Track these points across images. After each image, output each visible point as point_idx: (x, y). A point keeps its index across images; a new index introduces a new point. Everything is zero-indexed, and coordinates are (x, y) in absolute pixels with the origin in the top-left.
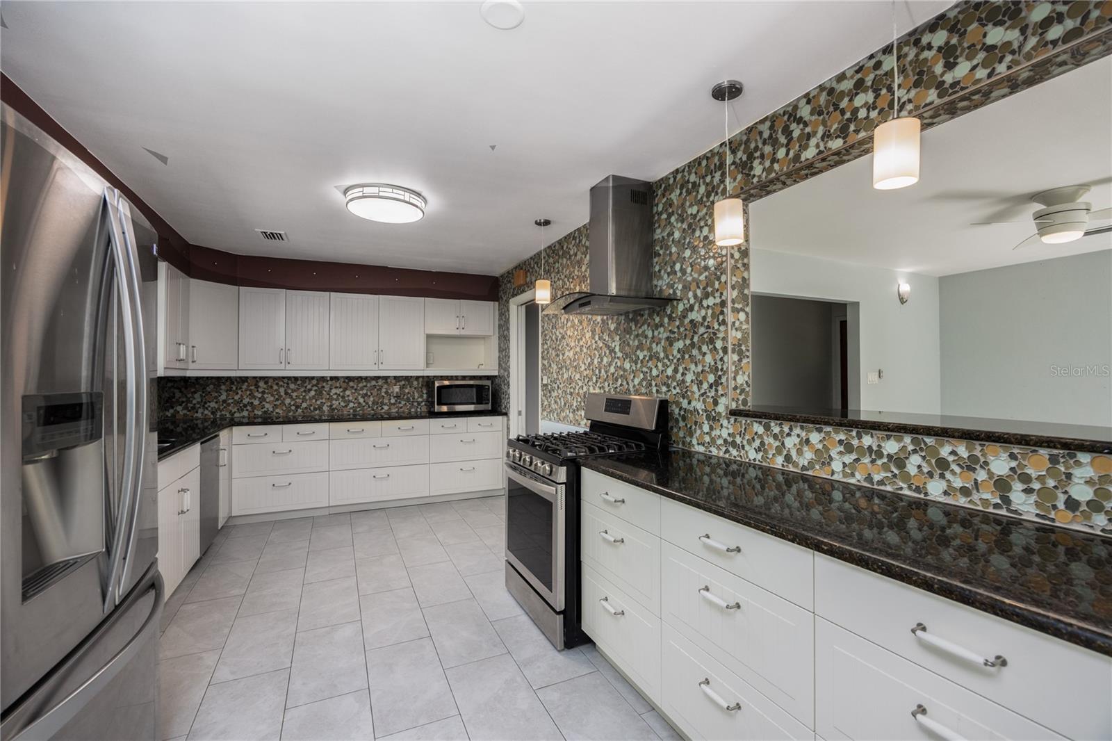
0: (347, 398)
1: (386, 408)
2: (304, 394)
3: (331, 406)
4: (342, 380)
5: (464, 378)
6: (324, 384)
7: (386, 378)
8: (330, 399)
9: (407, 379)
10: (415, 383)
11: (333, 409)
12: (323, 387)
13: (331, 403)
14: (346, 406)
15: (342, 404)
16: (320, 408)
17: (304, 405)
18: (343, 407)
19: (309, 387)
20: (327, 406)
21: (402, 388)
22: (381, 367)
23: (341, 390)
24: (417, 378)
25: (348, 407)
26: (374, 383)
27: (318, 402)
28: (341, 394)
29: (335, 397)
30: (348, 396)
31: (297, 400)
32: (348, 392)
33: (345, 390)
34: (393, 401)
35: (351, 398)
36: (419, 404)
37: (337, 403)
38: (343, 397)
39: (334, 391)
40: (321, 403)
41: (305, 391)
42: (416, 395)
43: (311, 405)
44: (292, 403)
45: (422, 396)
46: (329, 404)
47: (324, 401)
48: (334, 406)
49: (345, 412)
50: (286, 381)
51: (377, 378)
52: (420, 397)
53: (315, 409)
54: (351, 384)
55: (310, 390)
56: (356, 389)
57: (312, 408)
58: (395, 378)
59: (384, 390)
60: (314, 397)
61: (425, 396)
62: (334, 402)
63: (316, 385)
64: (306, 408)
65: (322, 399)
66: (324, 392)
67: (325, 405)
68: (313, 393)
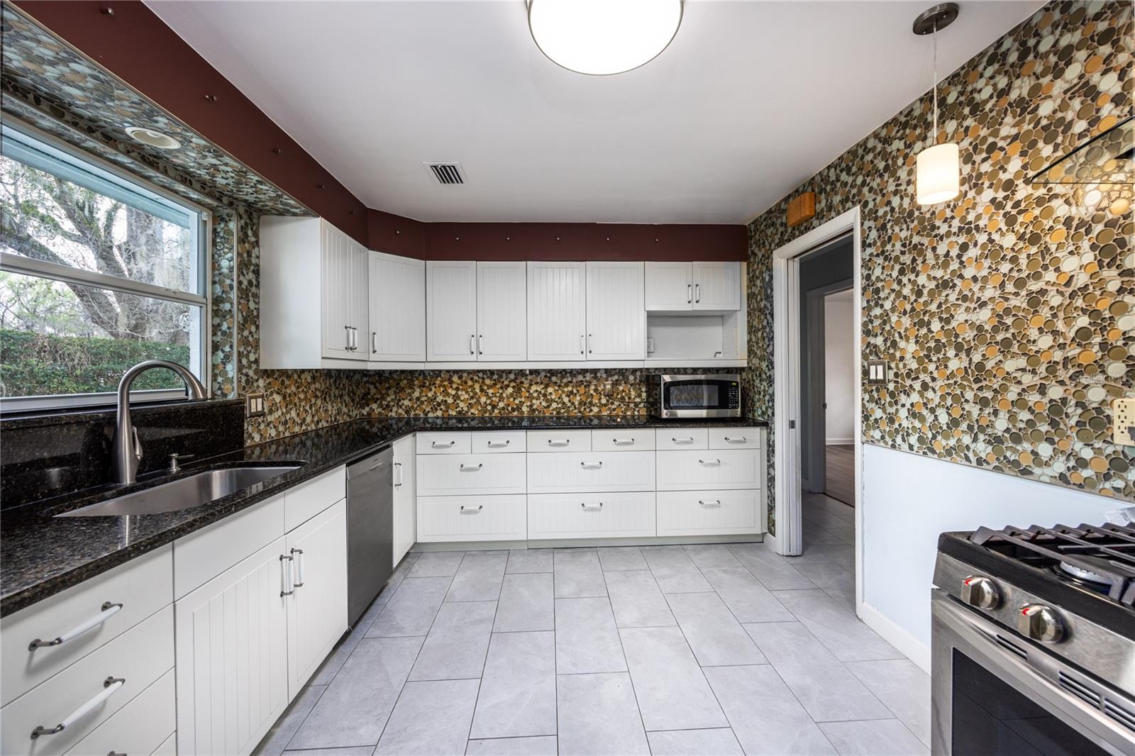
0: (549, 397)
1: (595, 409)
2: (501, 391)
3: (531, 406)
4: (543, 374)
5: (695, 371)
6: (523, 379)
7: (594, 372)
8: (530, 397)
9: (622, 372)
10: (631, 378)
11: (534, 411)
12: (522, 383)
13: (531, 402)
14: (548, 407)
15: (544, 404)
16: (519, 408)
17: (501, 405)
18: (545, 408)
19: (506, 383)
20: (527, 406)
21: (615, 384)
22: (590, 357)
23: (542, 386)
24: (634, 371)
25: (551, 408)
26: (580, 378)
27: (517, 402)
28: (543, 392)
29: (535, 395)
30: (551, 393)
31: (494, 399)
32: (550, 390)
33: (547, 386)
34: (604, 401)
35: (553, 397)
36: (636, 405)
37: (538, 402)
38: (545, 395)
39: (534, 388)
40: (520, 402)
41: (502, 388)
42: (633, 393)
43: (509, 405)
44: (488, 402)
45: (639, 396)
46: (529, 404)
47: (523, 400)
48: (535, 407)
49: (547, 415)
50: (481, 375)
51: (584, 372)
52: (637, 396)
53: (513, 410)
54: (554, 379)
55: (508, 386)
56: (559, 386)
57: (510, 408)
58: (606, 371)
59: (593, 387)
60: (511, 395)
61: (644, 395)
62: (534, 401)
63: (513, 381)
64: (503, 408)
65: (521, 397)
66: (523, 390)
67: (525, 405)
68: (510, 390)
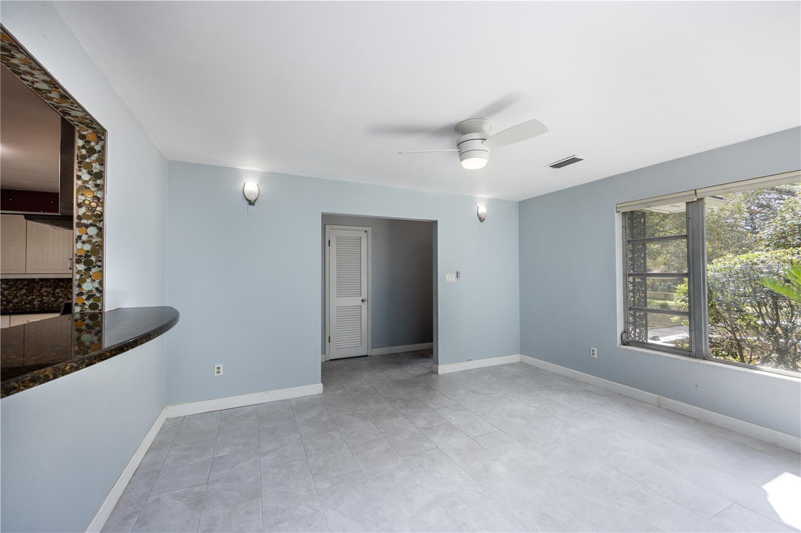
0: (57, 295)
2: (15, 292)
3: (41, 301)
4: (53, 281)
6: (35, 284)
8: (41, 295)
11: (44, 303)
12: (35, 286)
13: (42, 298)
14: (56, 301)
15: (52, 299)
16: (31, 302)
17: (16, 300)
18: (53, 301)
19: (20, 286)
20: (38, 301)
23: (51, 289)
25: (58, 302)
27: (29, 298)
28: (52, 292)
29: (45, 294)
30: (58, 293)
31: (9, 297)
32: (58, 290)
33: (55, 288)
35: (60, 295)
37: (47, 298)
38: (53, 294)
39: (44, 290)
40: (32, 298)
41: (16, 290)
43: (22, 301)
44: (4, 299)
46: (40, 299)
47: (35, 297)
48: (44, 301)
49: (55, 306)
53: (26, 303)
54: (61, 284)
55: (22, 289)
57: (23, 303)
60: (24, 294)
62: (44, 298)
63: (27, 285)
64: (17, 303)
65: (33, 295)
66: (35, 291)
67: (36, 300)
68: (24, 291)
